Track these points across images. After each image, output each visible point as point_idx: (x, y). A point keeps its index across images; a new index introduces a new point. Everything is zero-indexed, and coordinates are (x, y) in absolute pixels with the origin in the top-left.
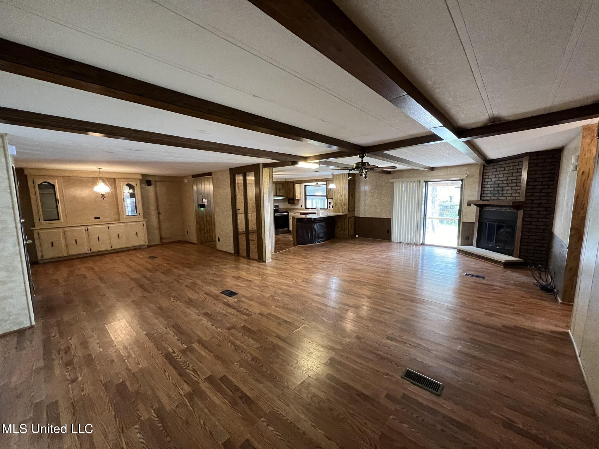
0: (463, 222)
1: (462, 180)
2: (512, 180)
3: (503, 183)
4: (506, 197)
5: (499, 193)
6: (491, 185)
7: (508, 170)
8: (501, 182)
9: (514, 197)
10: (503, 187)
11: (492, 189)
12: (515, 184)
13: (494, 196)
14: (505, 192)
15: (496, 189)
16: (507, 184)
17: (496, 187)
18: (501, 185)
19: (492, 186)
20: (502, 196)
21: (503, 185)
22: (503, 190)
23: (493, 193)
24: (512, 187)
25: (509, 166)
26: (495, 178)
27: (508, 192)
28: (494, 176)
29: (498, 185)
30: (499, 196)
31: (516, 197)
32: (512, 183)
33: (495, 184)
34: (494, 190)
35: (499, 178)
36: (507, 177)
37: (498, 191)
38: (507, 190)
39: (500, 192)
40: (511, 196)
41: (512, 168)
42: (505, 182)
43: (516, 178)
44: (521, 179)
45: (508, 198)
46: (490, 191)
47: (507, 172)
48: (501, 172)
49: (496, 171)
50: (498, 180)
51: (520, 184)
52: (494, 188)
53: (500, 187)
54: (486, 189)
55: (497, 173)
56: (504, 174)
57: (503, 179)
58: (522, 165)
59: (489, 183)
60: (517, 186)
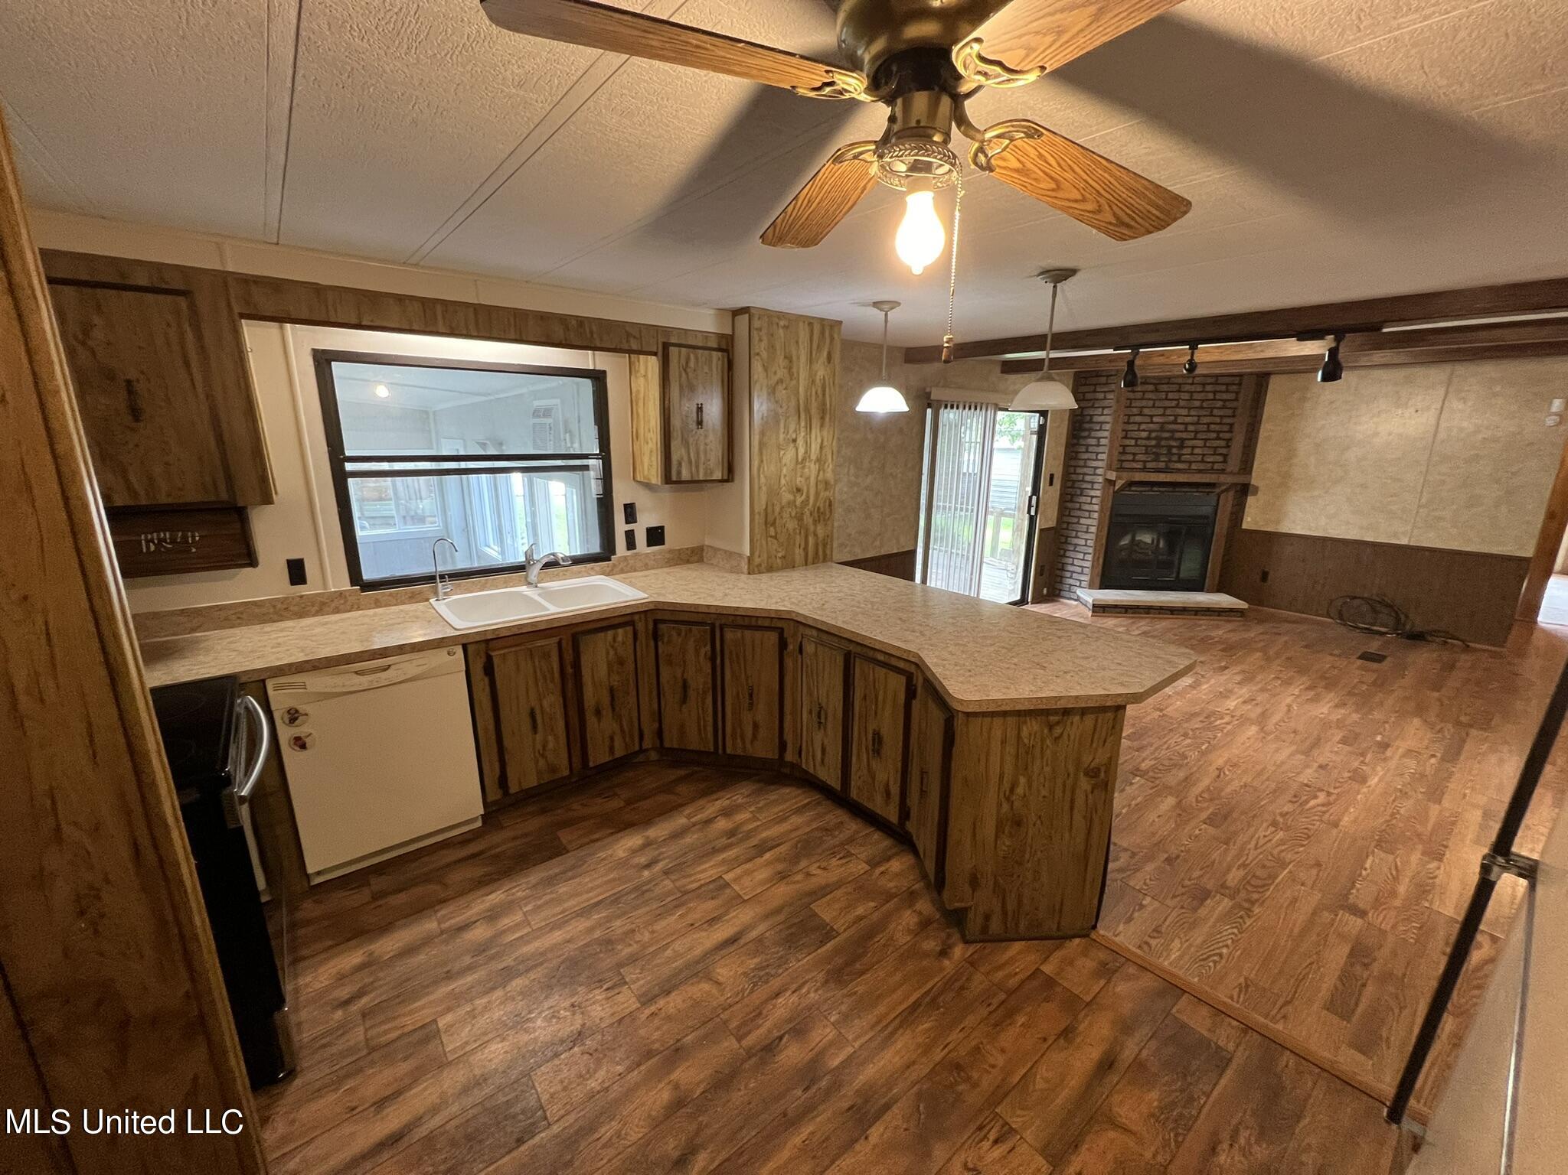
0: (1041, 530)
1: (1043, 414)
2: (1208, 424)
3: (1185, 431)
4: (1191, 463)
5: (1170, 453)
6: (1151, 431)
7: (1203, 401)
8: (1182, 427)
9: (1209, 463)
10: (1183, 440)
11: (1153, 443)
12: (1214, 435)
13: (1156, 460)
14: (1185, 451)
15: (1163, 442)
16: (1196, 432)
17: (1167, 439)
18: (1178, 435)
19: (1153, 435)
20: (1179, 461)
21: (1184, 435)
22: (1181, 447)
23: (1153, 453)
24: (1206, 440)
25: (1203, 392)
26: (1164, 415)
27: (1196, 452)
28: (1160, 411)
29: (1171, 434)
30: (1171, 461)
31: (1213, 463)
32: (1209, 431)
33: (1162, 430)
34: (1158, 446)
35: (1176, 416)
36: (1199, 416)
37: (1170, 447)
38: (1193, 447)
39: (1174, 451)
40: (1202, 461)
41: (1211, 396)
42: (1191, 428)
43: (1218, 420)
44: (1231, 425)
45: (1194, 466)
46: (1147, 446)
47: (1197, 404)
48: (1182, 403)
49: (1166, 399)
50: (1175, 422)
51: (1227, 436)
52: (1159, 439)
53: (1176, 439)
54: (1133, 442)
55: (1167, 403)
56: (1190, 409)
57: (1188, 420)
58: (1237, 393)
59: (1143, 427)
60: (1218, 438)
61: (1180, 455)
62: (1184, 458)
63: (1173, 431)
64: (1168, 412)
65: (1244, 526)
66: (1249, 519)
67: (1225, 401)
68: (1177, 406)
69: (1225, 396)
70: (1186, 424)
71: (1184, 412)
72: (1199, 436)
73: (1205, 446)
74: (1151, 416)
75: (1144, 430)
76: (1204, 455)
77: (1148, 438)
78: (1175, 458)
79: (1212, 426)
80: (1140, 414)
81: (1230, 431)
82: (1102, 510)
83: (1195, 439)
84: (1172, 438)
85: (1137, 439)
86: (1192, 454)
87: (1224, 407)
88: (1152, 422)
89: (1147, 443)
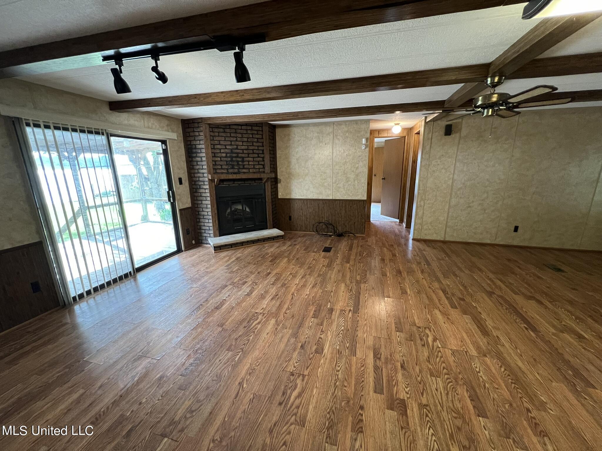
0: (181, 210)
1: (164, 142)
2: (253, 150)
3: (243, 153)
4: (249, 169)
5: (238, 164)
6: (227, 153)
8: (241, 152)
9: (257, 169)
10: (243, 158)
11: (229, 159)
12: (256, 155)
13: (233, 168)
14: (245, 163)
15: (234, 159)
16: (248, 154)
17: (235, 157)
18: (240, 155)
19: (228, 155)
20: (244, 168)
21: (243, 155)
22: (243, 161)
23: (230, 165)
24: (253, 158)
25: (247, 133)
26: (231, 145)
27: (250, 163)
28: (229, 143)
29: (237, 155)
30: (240, 168)
31: (259, 169)
32: (253, 153)
33: (232, 152)
34: (232, 161)
35: (237, 145)
36: (248, 146)
37: (238, 161)
38: (249, 161)
39: (240, 163)
40: (254, 168)
41: (251, 136)
42: (245, 151)
43: (256, 148)
44: (263, 150)
45: (251, 170)
46: (227, 161)
47: (246, 140)
48: (239, 139)
49: (231, 136)
50: (237, 149)
51: (262, 156)
52: (232, 157)
53: (240, 157)
54: (219, 159)
55: (232, 139)
56: (243, 142)
57: (243, 147)
58: (262, 135)
59: (222, 151)
60: (259, 157)
61: (244, 165)
62: (245, 166)
63: (238, 153)
64: (233, 143)
65: (279, 197)
66: (280, 194)
67: (258, 139)
68: (237, 141)
69: (257, 136)
70: (243, 150)
71: (241, 143)
72: (250, 155)
73: (254, 161)
74: (225, 145)
75: (223, 153)
76: (254, 165)
77: (226, 157)
78: (241, 167)
79: (255, 151)
80: (220, 144)
81: (263, 153)
82: (211, 196)
83: (248, 157)
84: (237, 157)
85: (221, 157)
86: (249, 165)
87: (258, 142)
88: (226, 148)
89: (226, 159)
